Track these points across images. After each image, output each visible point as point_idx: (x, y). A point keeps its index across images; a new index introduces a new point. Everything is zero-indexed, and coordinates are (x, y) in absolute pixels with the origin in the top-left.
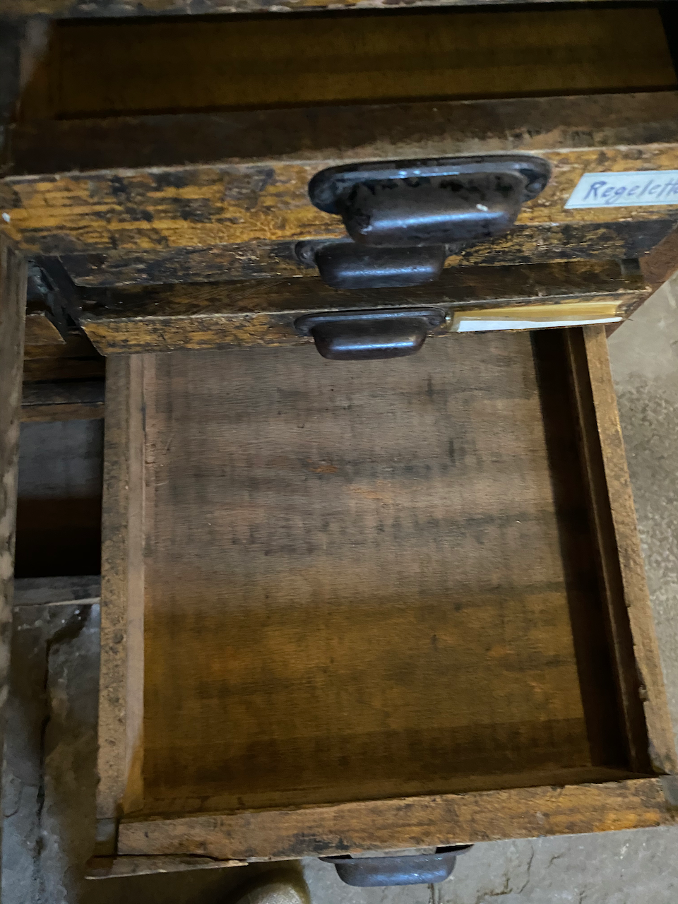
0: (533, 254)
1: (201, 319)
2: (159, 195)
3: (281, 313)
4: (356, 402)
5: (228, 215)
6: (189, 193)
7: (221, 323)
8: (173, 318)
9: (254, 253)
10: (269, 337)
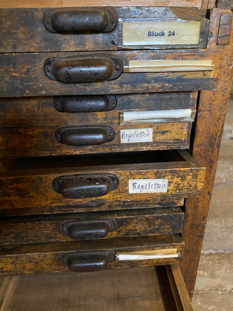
0: (141, 231)
1: (29, 255)
2: (11, 186)
3: (57, 252)
4: (87, 303)
5: (31, 195)
6: (20, 186)
7: (36, 258)
8: (20, 255)
9: (49, 230)
10: (53, 267)
